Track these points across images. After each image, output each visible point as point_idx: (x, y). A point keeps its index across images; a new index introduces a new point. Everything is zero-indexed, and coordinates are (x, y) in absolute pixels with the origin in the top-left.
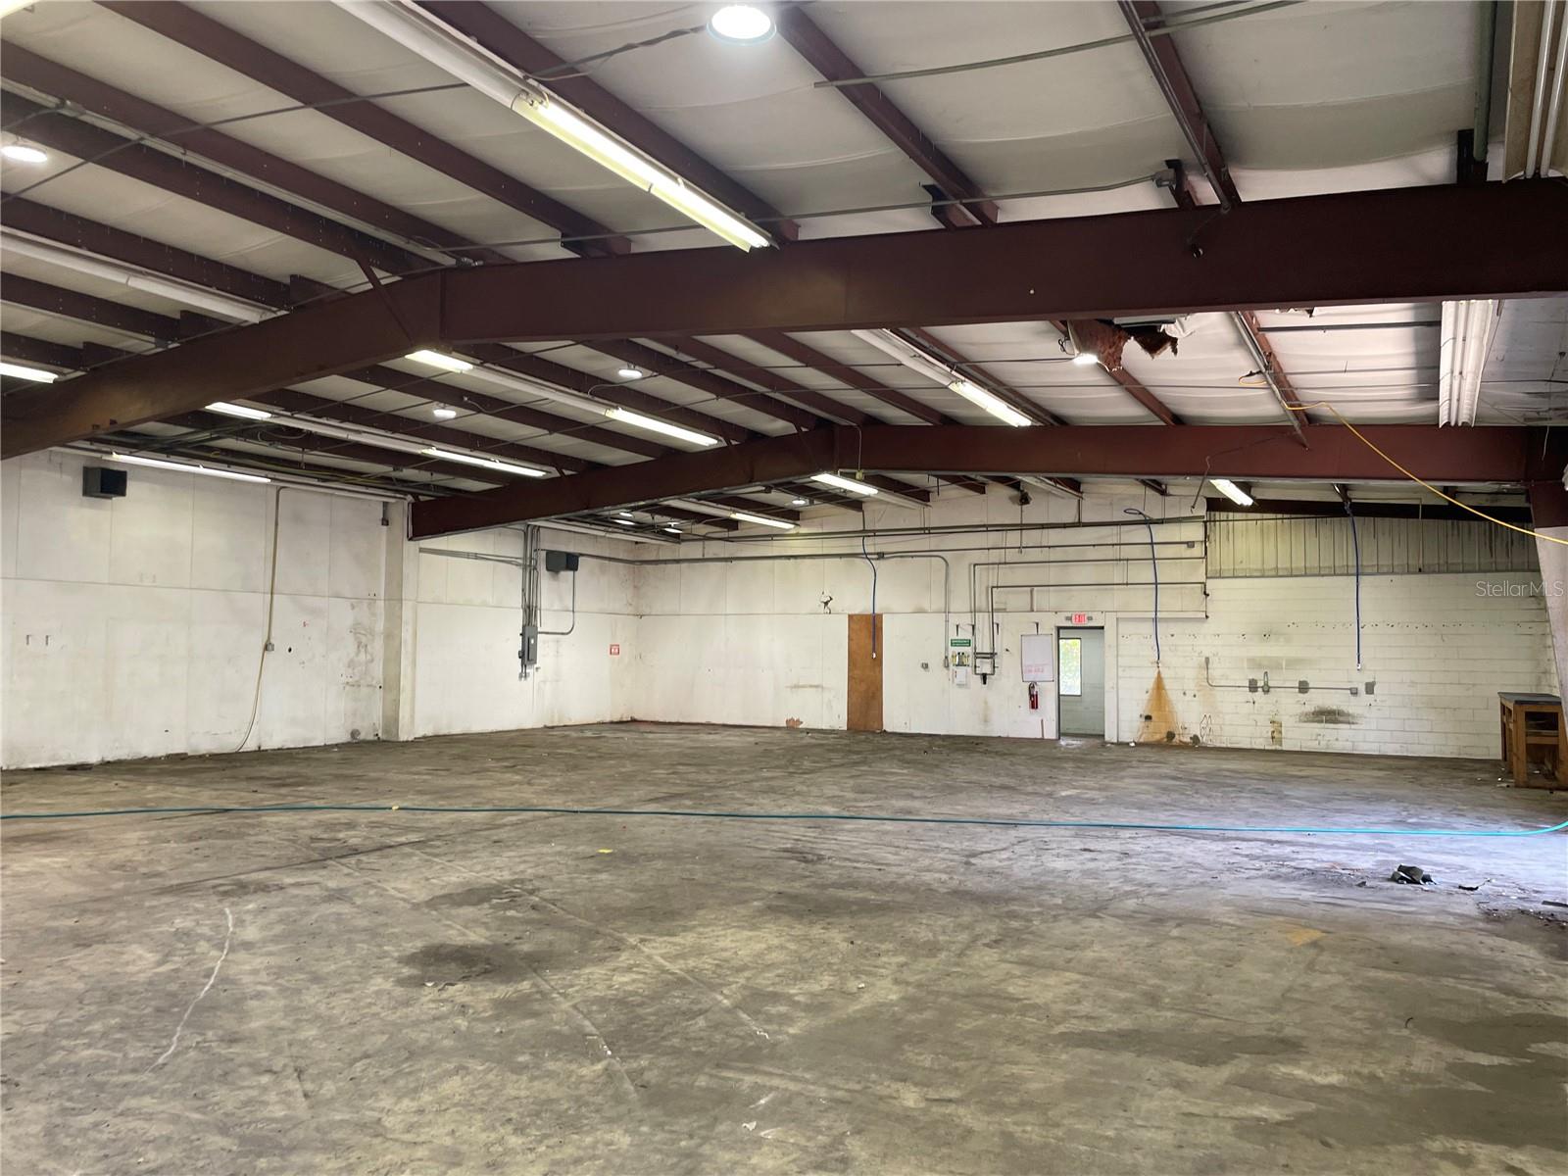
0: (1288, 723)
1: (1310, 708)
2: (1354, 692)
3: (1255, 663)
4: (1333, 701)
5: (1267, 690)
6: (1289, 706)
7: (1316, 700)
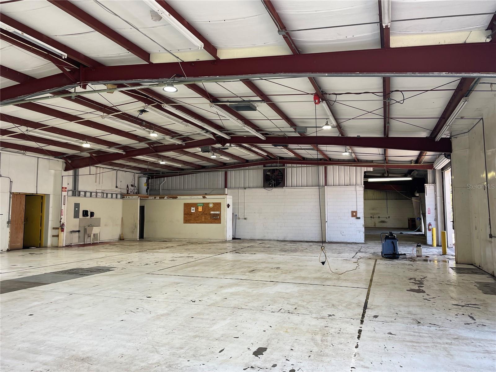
0: (377, 223)
1: (380, 221)
2: (387, 218)
3: (371, 214)
4: (383, 219)
5: (373, 218)
6: (377, 220)
7: (381, 219)
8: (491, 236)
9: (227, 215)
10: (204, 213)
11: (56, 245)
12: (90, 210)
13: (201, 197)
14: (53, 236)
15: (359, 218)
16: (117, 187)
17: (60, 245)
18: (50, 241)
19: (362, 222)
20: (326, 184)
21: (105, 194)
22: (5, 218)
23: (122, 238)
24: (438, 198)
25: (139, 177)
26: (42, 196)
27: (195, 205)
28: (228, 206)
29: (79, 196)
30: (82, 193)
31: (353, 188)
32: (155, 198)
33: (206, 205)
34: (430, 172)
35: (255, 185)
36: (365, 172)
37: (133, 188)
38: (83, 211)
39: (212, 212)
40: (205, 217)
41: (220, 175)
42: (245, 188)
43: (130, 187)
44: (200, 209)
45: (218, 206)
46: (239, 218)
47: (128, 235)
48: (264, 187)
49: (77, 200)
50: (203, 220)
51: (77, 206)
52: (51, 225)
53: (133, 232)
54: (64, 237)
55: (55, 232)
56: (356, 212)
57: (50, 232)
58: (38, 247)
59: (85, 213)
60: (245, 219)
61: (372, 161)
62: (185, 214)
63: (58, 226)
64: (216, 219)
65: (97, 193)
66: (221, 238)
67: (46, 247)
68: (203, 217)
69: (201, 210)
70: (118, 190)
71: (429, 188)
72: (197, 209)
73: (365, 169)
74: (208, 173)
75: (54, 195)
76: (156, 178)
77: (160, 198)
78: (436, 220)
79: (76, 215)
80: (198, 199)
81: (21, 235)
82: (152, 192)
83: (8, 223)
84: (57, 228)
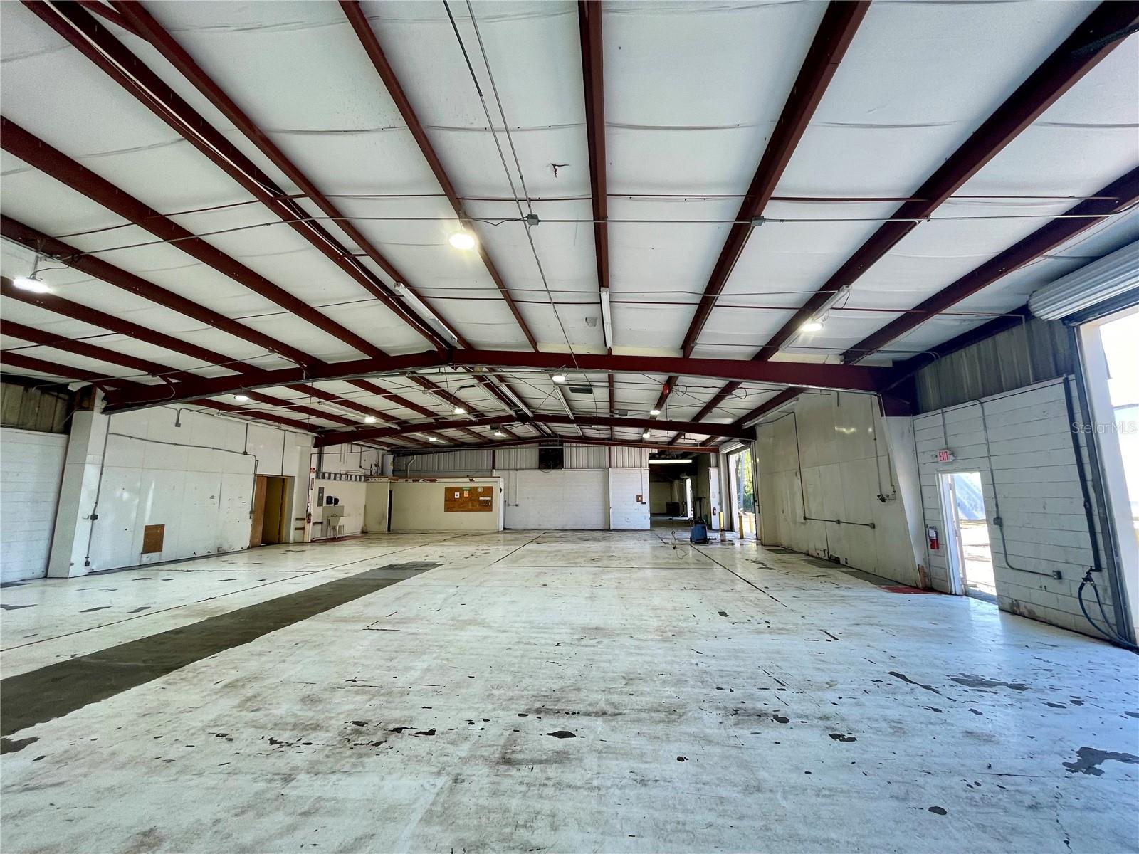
8: (805, 518)
9: (498, 500)
10: (470, 499)
11: (301, 540)
12: (335, 496)
13: (468, 480)
14: (296, 529)
15: (645, 503)
16: (361, 467)
17: (306, 540)
18: (293, 535)
19: (647, 506)
20: (610, 467)
21: (349, 477)
22: (248, 507)
23: (365, 531)
24: (723, 482)
25: (383, 455)
26: (284, 479)
27: (460, 490)
28: (501, 490)
29: (324, 478)
30: (327, 475)
31: (637, 471)
32: (407, 480)
33: (473, 490)
34: (713, 455)
35: (528, 466)
36: (650, 454)
37: (376, 468)
38: (328, 497)
39: (481, 498)
40: (472, 503)
41: (486, 455)
42: (517, 470)
43: (373, 466)
44: (466, 494)
45: (488, 491)
46: (509, 505)
47: (373, 527)
48: (540, 468)
49: (320, 483)
50: (470, 507)
51: (321, 490)
52: (294, 515)
53: (380, 523)
54: (311, 531)
55: (300, 524)
56: (641, 496)
57: (294, 524)
58: (276, 544)
59: (330, 500)
60: (517, 505)
61: (657, 443)
62: (446, 501)
63: (305, 517)
64: (487, 506)
65: (341, 474)
66: (493, 528)
67: (287, 543)
68: (470, 504)
69: (467, 496)
70: (363, 471)
71: (713, 471)
72: (462, 494)
73: (649, 451)
74: (469, 451)
75: (299, 476)
76: (403, 456)
77: (413, 481)
78: (721, 504)
79: (320, 504)
80: (464, 483)
81: (260, 529)
82: (399, 473)
83: (251, 512)
84: (304, 519)
